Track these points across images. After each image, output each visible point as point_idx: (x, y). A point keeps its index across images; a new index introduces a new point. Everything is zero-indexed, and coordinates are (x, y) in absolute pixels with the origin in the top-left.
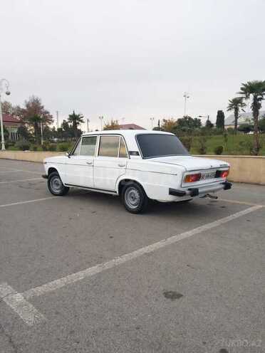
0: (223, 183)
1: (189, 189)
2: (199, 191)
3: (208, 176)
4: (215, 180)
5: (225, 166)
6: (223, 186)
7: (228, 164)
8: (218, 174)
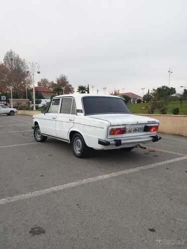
0: (152, 137)
1: (115, 140)
2: (122, 142)
3: (135, 130)
4: (145, 133)
5: (154, 122)
6: (151, 139)
7: (157, 121)
8: (147, 129)
